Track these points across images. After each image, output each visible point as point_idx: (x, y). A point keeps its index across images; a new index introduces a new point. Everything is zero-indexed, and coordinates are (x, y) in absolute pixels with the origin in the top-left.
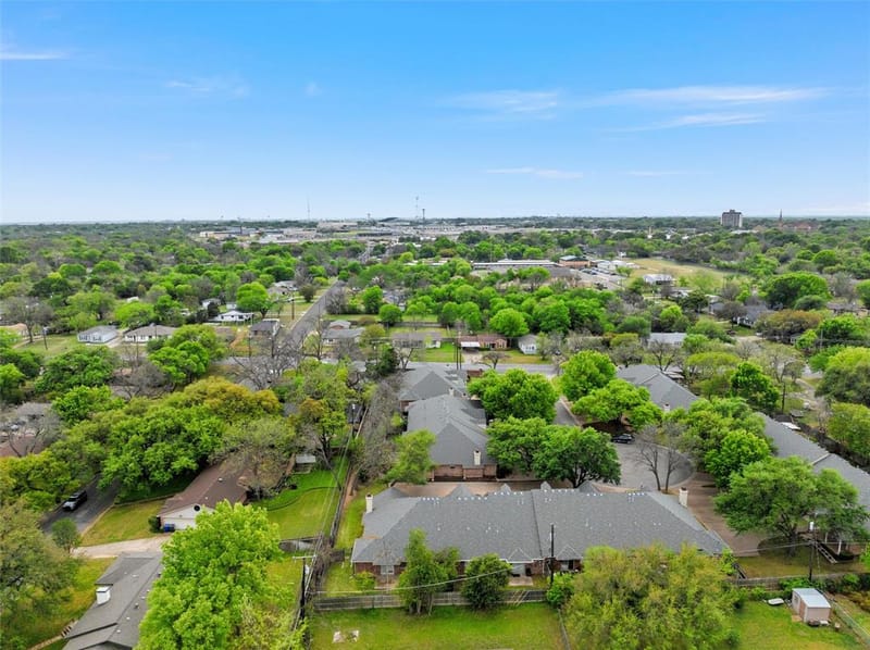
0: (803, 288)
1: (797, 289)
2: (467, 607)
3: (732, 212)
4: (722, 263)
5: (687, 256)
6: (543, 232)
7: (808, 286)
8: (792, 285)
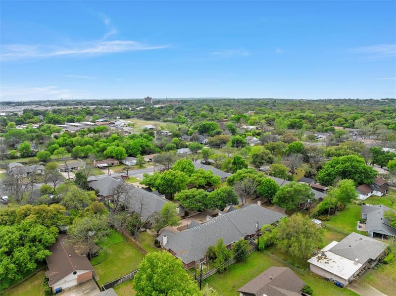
0: (211, 127)
1: (210, 127)
2: (236, 263)
3: (148, 97)
4: (166, 119)
5: (149, 117)
6: (67, 108)
7: (213, 126)
8: (207, 126)
